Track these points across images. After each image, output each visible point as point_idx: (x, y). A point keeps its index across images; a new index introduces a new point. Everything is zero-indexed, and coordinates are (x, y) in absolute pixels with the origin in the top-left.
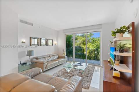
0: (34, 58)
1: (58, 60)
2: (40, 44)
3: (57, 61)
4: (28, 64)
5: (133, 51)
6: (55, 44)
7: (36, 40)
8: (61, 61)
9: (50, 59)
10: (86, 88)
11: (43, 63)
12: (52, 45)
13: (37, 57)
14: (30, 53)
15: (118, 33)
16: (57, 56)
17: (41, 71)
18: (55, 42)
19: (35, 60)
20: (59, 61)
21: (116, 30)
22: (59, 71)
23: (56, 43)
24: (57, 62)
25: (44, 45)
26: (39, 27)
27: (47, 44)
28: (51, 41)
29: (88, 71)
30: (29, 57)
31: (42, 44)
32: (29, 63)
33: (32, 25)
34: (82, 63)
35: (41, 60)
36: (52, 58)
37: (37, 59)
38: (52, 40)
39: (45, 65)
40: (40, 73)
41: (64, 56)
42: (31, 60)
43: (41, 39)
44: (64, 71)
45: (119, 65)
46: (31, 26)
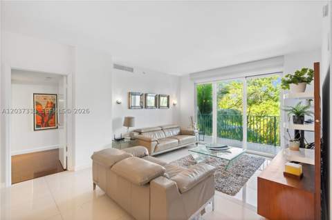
0: (135, 131)
1: (179, 137)
2: (144, 105)
3: (176, 139)
4: (125, 140)
5: (317, 121)
6: (174, 105)
7: (138, 98)
8: (186, 140)
9: (163, 136)
10: (228, 194)
11: (150, 141)
12: (168, 106)
13: (141, 130)
14: (128, 122)
15: (292, 84)
16: (178, 131)
17: (147, 153)
18: (173, 101)
19: (136, 135)
20: (180, 140)
21: (287, 76)
22: (180, 160)
23: (176, 102)
24: (177, 141)
25: (152, 108)
26: (144, 73)
27: (157, 104)
28: (166, 98)
29: (243, 165)
30: (126, 128)
31: (148, 105)
32: (128, 139)
33: (131, 70)
34: (229, 147)
35: (146, 136)
36: (167, 133)
37: (140, 133)
38: (168, 97)
39: (154, 144)
40: (146, 155)
41: (191, 129)
42: (131, 134)
43: (146, 95)
44: (191, 160)
45: (298, 150)
46: (130, 73)
